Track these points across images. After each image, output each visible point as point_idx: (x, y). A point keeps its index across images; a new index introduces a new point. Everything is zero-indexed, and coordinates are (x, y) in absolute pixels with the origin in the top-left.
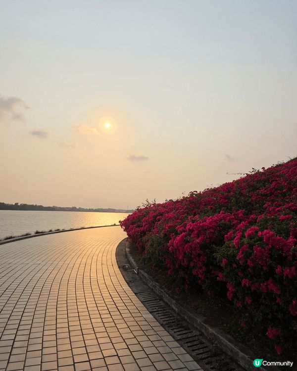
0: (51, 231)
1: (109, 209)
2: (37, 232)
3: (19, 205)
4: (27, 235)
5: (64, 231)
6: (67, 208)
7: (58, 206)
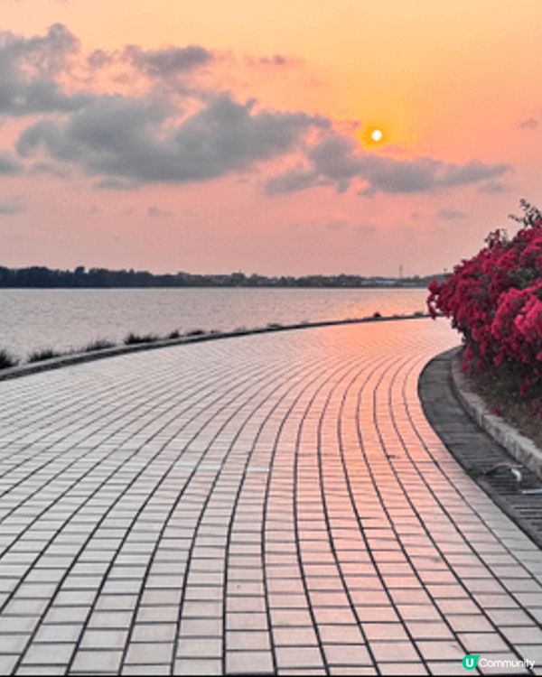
0: (175, 335)
1: (342, 276)
2: (132, 340)
3: (87, 271)
4: (98, 347)
5: (216, 336)
6: (220, 277)
7: (192, 273)
